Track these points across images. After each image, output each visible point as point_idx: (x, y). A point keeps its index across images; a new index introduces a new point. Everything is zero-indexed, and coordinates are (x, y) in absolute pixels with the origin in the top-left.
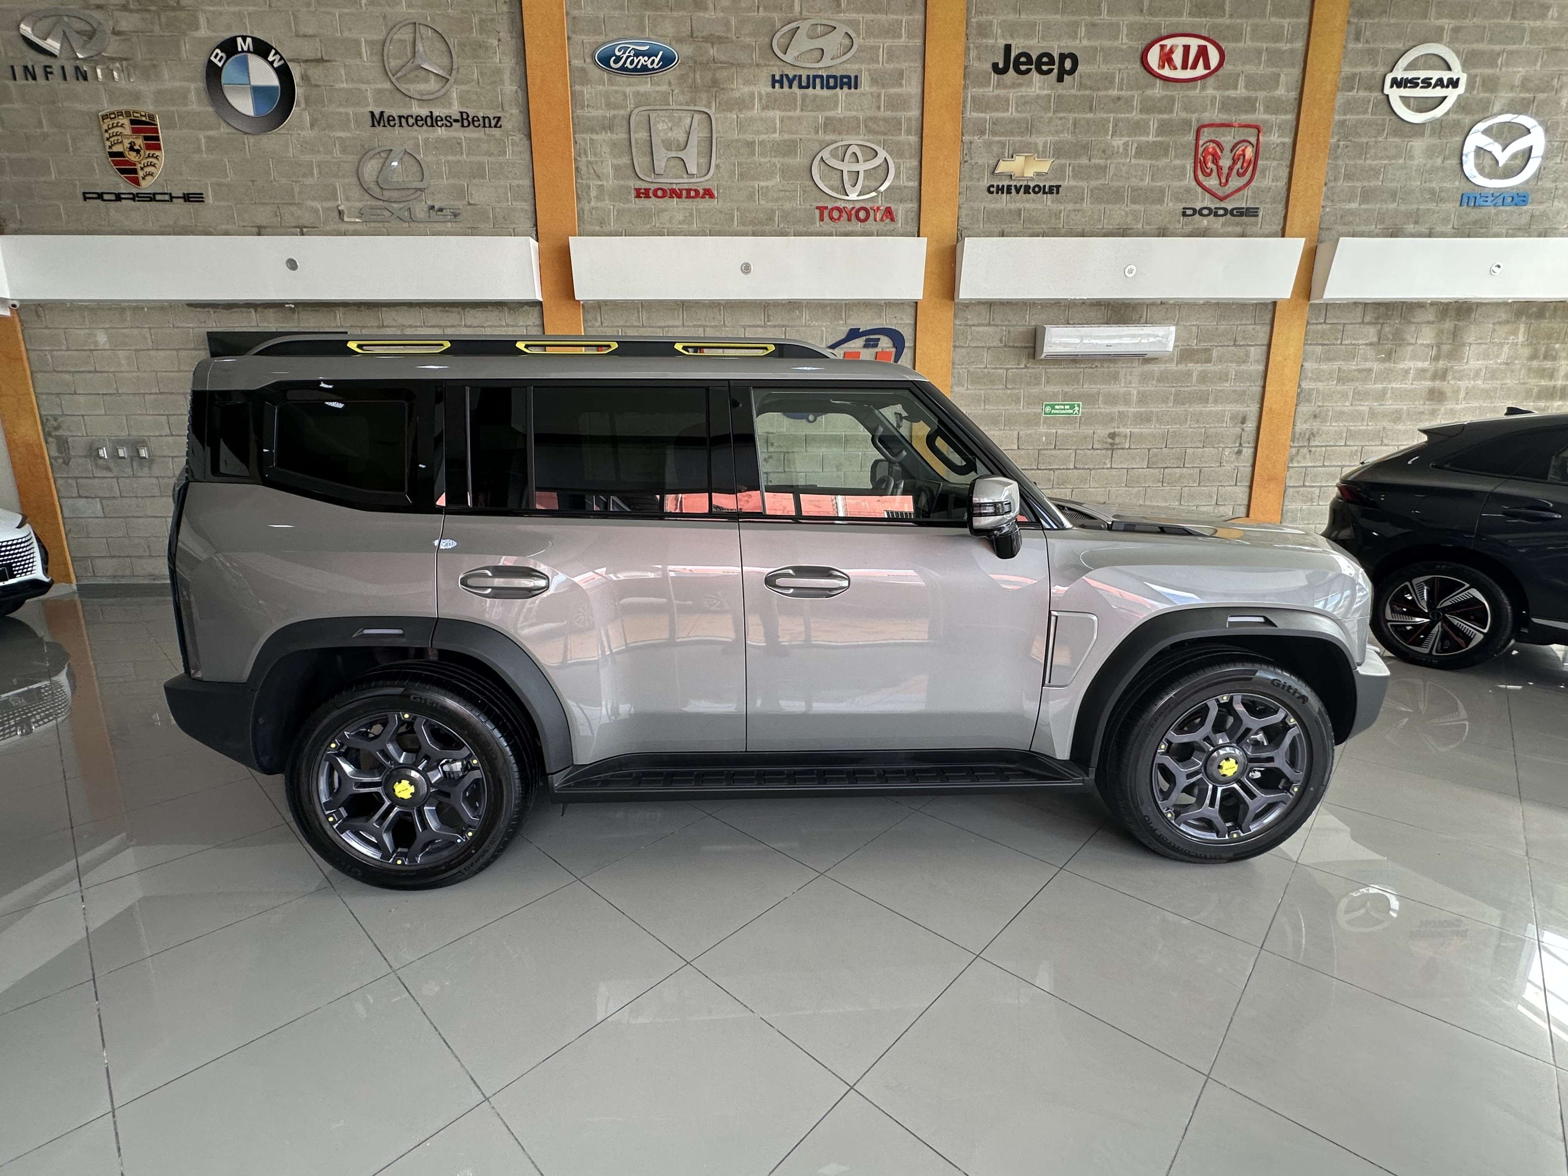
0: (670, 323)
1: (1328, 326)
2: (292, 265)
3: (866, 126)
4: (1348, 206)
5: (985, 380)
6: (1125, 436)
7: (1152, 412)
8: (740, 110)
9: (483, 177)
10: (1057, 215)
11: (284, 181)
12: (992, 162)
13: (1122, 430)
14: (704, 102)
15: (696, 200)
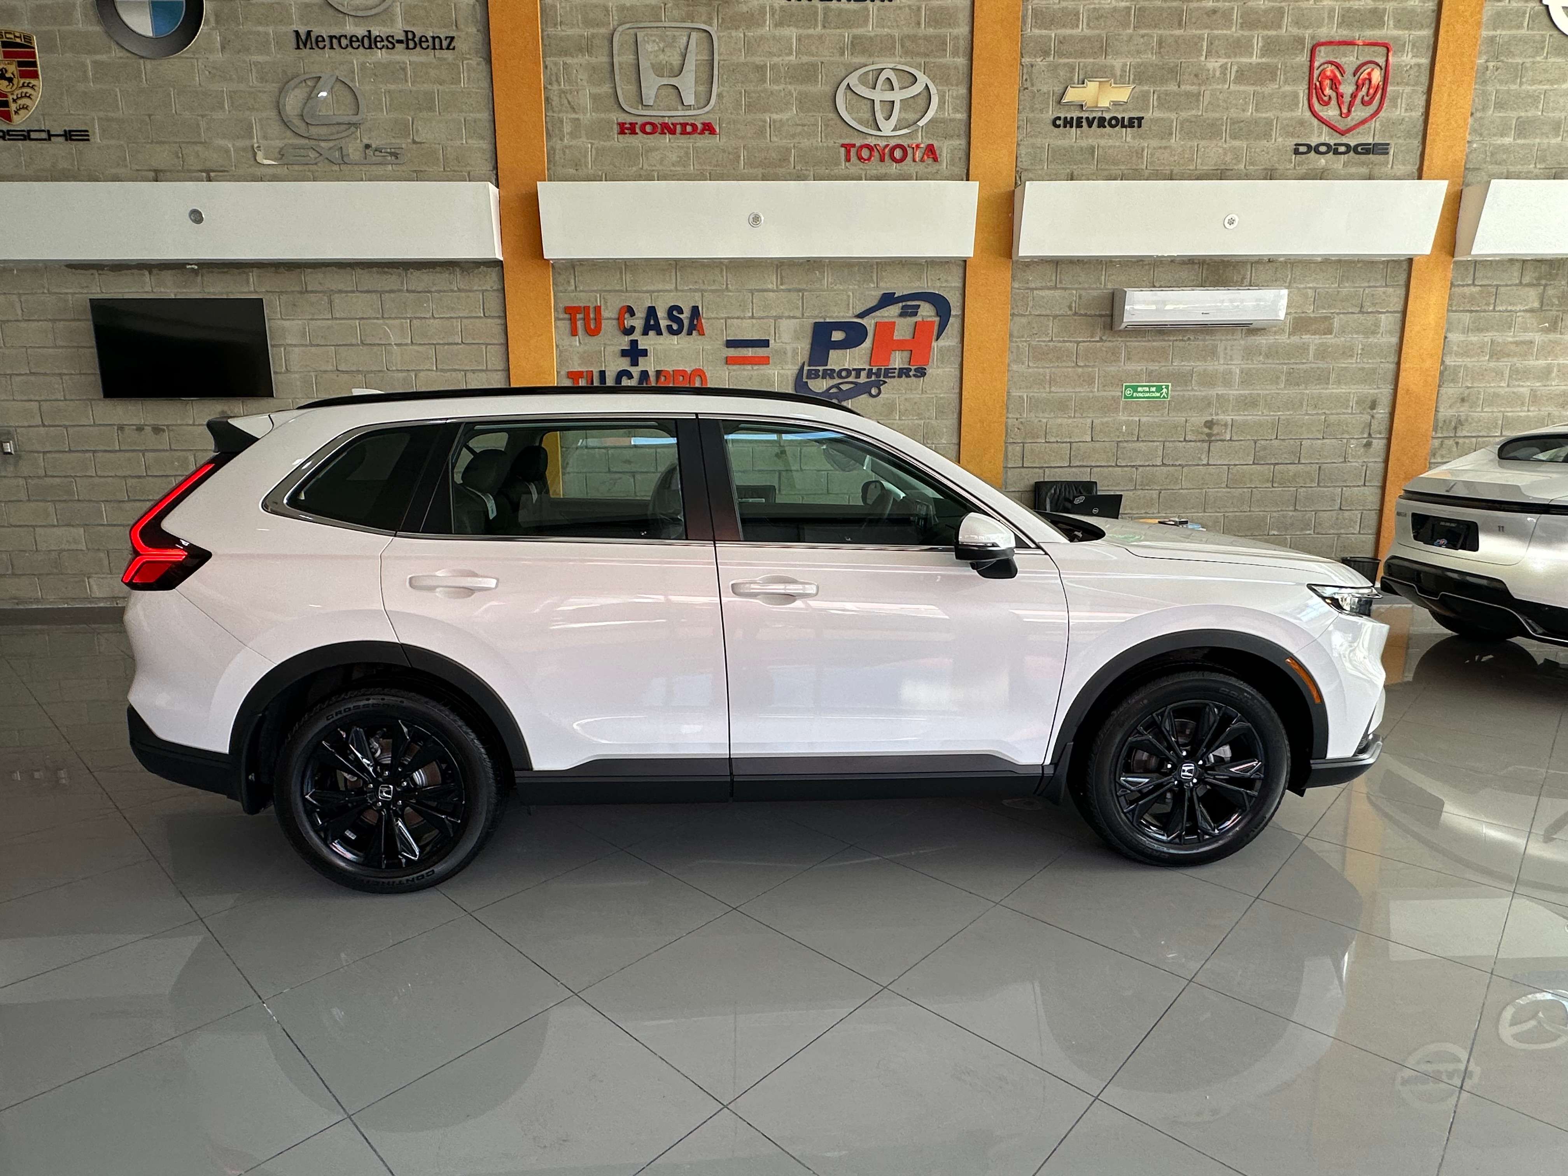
0: (660, 287)
1: (1478, 288)
2: (196, 217)
3: (902, 46)
4: (1499, 141)
5: (1050, 356)
6: (1226, 425)
7: (1259, 395)
8: (748, 28)
9: (431, 109)
10: (1139, 153)
11: (187, 114)
12: (1058, 89)
13: (1221, 417)
14: (703, 18)
15: (692, 136)
